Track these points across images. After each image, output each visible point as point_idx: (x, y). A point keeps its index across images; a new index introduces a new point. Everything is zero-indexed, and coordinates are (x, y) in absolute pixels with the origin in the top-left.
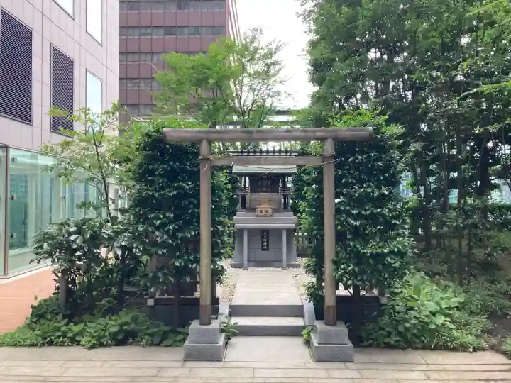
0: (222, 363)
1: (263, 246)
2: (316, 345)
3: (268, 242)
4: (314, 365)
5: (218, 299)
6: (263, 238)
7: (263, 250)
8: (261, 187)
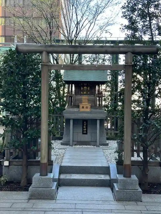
0: (54, 201)
1: (83, 131)
2: (117, 189)
3: (87, 128)
4: (115, 203)
5: (52, 161)
6: (83, 126)
7: (83, 133)
8: (83, 91)
